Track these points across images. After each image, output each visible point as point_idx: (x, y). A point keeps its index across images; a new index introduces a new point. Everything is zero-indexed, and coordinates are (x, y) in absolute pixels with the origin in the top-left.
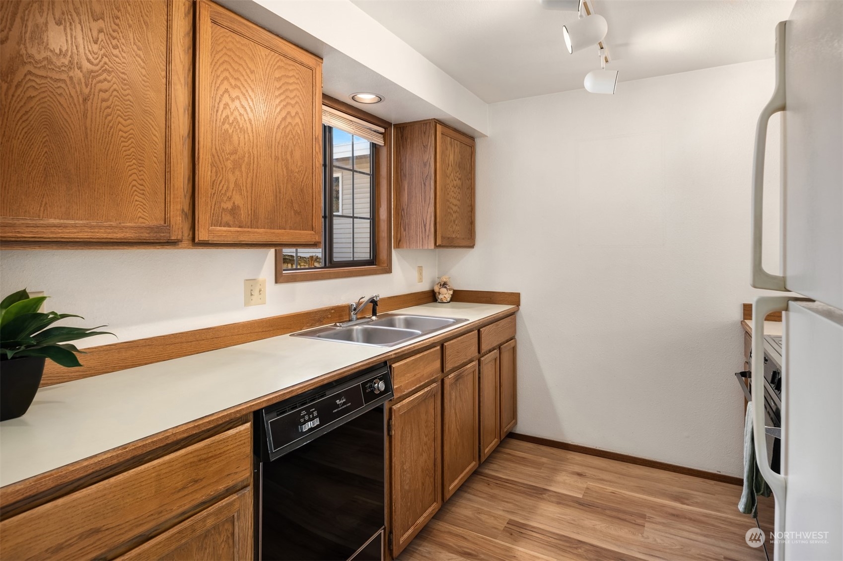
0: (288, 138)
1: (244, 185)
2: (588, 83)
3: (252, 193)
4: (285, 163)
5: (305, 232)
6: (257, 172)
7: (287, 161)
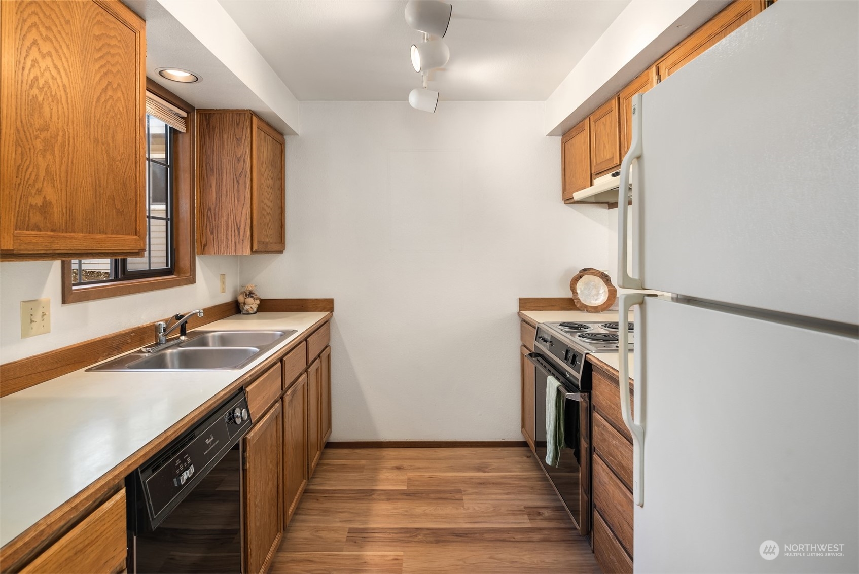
0: (109, 116)
1: (58, 173)
2: (413, 99)
3: (67, 186)
4: (105, 148)
5: (129, 237)
6: (73, 157)
7: (108, 145)
